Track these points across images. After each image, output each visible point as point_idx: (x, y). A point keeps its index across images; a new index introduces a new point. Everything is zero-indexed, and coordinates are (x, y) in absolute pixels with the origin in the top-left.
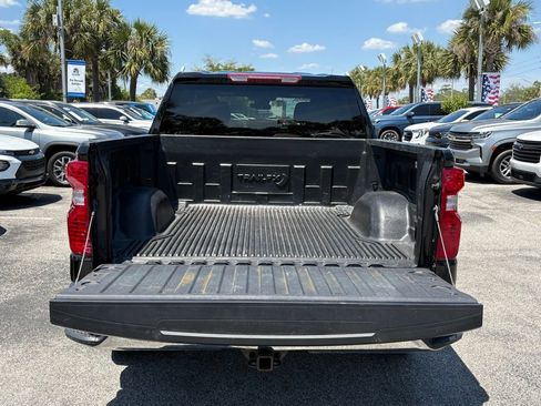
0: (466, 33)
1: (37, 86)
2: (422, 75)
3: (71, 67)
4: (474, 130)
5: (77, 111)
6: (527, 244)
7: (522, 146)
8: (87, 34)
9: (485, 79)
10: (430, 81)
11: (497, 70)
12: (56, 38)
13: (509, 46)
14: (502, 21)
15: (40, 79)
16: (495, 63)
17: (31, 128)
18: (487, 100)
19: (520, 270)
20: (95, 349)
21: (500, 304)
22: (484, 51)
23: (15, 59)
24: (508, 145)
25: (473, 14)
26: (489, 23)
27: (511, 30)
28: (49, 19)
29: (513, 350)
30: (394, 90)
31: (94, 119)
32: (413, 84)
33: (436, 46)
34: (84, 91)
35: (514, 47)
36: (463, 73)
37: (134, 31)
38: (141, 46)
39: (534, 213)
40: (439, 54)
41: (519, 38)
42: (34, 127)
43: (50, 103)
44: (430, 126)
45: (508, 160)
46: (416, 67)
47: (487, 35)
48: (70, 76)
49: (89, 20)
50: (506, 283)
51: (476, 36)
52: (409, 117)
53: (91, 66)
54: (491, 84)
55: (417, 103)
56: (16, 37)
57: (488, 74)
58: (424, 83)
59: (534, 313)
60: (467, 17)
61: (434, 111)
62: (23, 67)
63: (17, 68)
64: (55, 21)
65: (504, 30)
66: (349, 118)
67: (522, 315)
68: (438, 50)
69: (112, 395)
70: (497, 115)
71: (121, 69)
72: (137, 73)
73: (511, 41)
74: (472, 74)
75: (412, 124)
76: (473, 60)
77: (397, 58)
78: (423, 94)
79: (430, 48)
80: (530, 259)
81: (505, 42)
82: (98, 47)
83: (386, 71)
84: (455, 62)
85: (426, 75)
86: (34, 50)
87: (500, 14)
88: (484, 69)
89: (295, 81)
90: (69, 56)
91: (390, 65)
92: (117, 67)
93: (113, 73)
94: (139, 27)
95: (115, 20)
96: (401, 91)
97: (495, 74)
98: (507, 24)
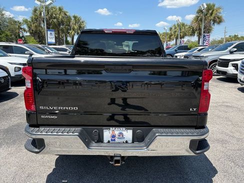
0: (198, 18)
1: (38, 40)
2: (180, 35)
3: (49, 32)
4: (202, 55)
5: (50, 48)
6: (225, 100)
7: (221, 61)
8: (56, 20)
9: (204, 36)
10: (183, 37)
11: (209, 33)
12: (44, 22)
13: (213, 24)
14: (211, 14)
15: (39, 37)
16: (208, 30)
17: (31, 55)
18: (205, 44)
19: (224, 111)
20: (38, 155)
21: (218, 126)
22: (204, 26)
23: (30, 30)
24: (216, 61)
25: (200, 11)
26: (206, 15)
27: (214, 18)
28: (41, 14)
29: (226, 148)
30: (169, 41)
31: (57, 52)
32: (177, 38)
33: (186, 24)
34: (54, 41)
35: (215, 24)
36: (196, 35)
37: (73, 19)
38: (75, 24)
39: (226, 87)
40: (187, 27)
41: (218, 20)
42: (32, 55)
43: (40, 46)
44: (184, 54)
45: (215, 66)
46: (178, 33)
47: (205, 19)
48: (49, 36)
49: (56, 15)
50: (219, 117)
51: (201, 20)
52: (176, 51)
53: (57, 32)
54: (207, 38)
55: (178, 45)
56: (30, 22)
57: (206, 34)
58: (181, 38)
59: (233, 130)
60: (198, 13)
61: (185, 48)
62: (33, 33)
63: (31, 33)
64: (43, 15)
65: (212, 18)
66: (154, 49)
67: (227, 131)
68: (187, 25)
69: (51, 171)
70: (210, 50)
71: (69, 33)
72: (74, 35)
73: (214, 21)
74: (200, 34)
75: (177, 53)
76: (200, 29)
77: (171, 29)
78: (181, 42)
79: (183, 25)
80: (227, 106)
81: (212, 22)
82: (59, 25)
83: (167, 34)
84: (193, 30)
85: (182, 35)
86: (36, 26)
87: (211, 11)
88: (204, 32)
89: (133, 32)
90: (48, 28)
91: (169, 32)
92: (67, 32)
93: (66, 35)
94: (75, 17)
95: (65, 14)
96: (173, 41)
97: (208, 34)
98: (213, 15)
